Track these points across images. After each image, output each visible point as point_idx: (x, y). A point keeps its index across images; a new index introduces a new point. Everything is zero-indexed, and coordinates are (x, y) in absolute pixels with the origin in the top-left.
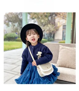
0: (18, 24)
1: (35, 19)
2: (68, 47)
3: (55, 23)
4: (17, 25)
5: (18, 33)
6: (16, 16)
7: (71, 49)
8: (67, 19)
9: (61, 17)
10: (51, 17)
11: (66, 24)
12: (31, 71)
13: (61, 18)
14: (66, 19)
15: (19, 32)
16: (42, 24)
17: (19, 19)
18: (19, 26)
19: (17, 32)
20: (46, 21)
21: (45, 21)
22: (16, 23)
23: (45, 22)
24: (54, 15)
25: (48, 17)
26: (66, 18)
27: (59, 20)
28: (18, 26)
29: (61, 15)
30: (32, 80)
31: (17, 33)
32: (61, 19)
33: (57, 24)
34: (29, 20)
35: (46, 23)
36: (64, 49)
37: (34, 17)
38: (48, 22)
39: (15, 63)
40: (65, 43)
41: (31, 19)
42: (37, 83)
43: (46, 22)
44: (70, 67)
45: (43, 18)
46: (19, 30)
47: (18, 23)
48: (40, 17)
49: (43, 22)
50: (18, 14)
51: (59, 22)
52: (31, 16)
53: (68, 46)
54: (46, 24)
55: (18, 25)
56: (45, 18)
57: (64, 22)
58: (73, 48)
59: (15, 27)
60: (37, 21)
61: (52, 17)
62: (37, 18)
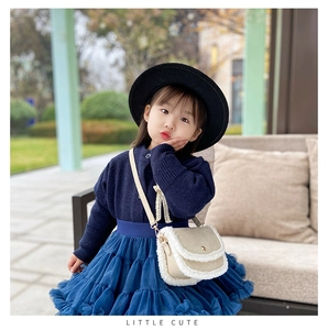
0: (36, 58)
1: (113, 37)
2: (252, 151)
3: (197, 49)
4: (33, 64)
5: (36, 99)
6: (22, 21)
7: (260, 157)
8: (245, 31)
9: (221, 24)
10: (180, 24)
11: (243, 56)
12: (122, 259)
13: (224, 29)
14: (241, 34)
15: (40, 95)
16: (142, 58)
17: (39, 34)
18: (39, 68)
19: (30, 96)
20: (161, 42)
21: (157, 44)
22: (27, 53)
23: (153, 48)
24: (191, 16)
25: (166, 24)
26: (243, 26)
27: (216, 36)
28: (35, 68)
29: (221, 17)
30: (125, 299)
31: (31, 102)
32: (222, 33)
33: (208, 56)
34: (84, 39)
35: (159, 50)
36: (235, 161)
37: (103, 26)
38: (167, 48)
39: (24, 234)
40: (240, 134)
41: (95, 35)
42: (146, 310)
43: (161, 46)
44: (257, 234)
45: (148, 30)
46: (40, 86)
47: (36, 52)
48: (130, 23)
49: (146, 49)
50: (31, 14)
51: (215, 45)
52: (92, 22)
53: (251, 148)
54: (158, 54)
55: (37, 63)
56: (157, 28)
57: (236, 47)
58: (268, 153)
59: (21, 74)
60: (118, 44)
61: (184, 25)
62: (120, 31)
